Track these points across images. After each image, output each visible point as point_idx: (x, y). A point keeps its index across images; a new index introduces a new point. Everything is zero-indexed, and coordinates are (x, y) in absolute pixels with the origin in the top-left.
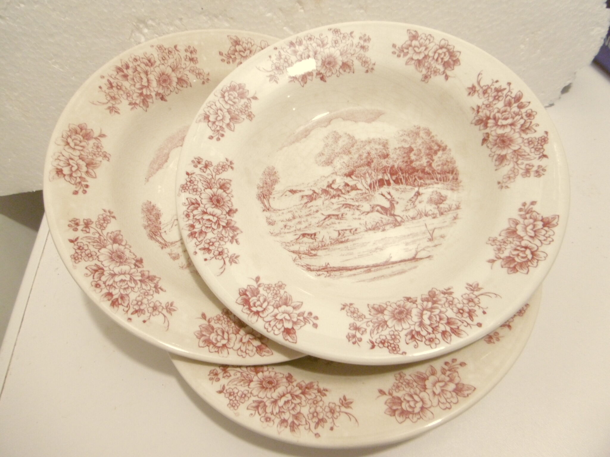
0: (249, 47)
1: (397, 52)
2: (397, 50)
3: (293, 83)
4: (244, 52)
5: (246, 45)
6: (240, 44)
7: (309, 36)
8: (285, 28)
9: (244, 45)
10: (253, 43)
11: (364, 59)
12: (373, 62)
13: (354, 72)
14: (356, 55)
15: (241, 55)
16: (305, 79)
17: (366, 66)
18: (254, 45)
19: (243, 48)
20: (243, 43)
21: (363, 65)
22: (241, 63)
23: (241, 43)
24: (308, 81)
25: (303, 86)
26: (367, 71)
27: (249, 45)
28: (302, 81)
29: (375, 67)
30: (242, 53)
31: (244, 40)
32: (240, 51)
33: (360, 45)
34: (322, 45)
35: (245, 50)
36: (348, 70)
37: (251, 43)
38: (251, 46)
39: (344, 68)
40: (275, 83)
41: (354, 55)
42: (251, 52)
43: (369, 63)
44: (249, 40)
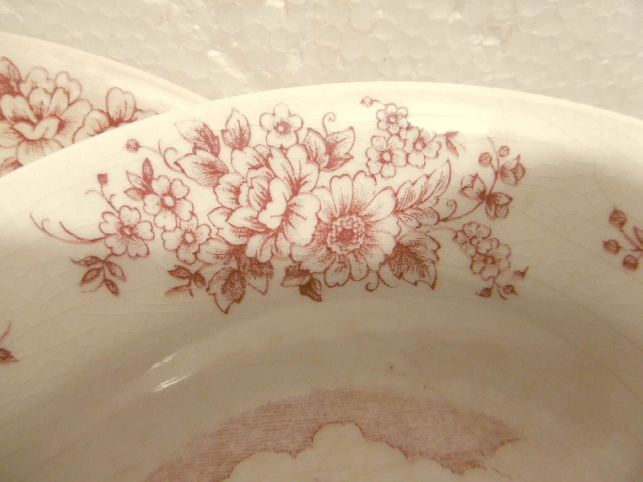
0: (57, 108)
1: (627, 248)
2: (627, 237)
3: (184, 297)
4: (34, 125)
5: (46, 100)
6: (20, 94)
7: (282, 114)
8: (213, 53)
9: (38, 98)
10: (75, 94)
11: (484, 247)
12: (518, 264)
13: (433, 286)
14: (456, 225)
15: (21, 135)
16: (238, 285)
17: (486, 274)
18: (77, 100)
19: (31, 108)
20: (35, 87)
21: (477, 267)
22: (17, 164)
23: (25, 88)
24: (250, 295)
25: (226, 312)
26: (486, 293)
27: (60, 100)
28: (224, 291)
29: (520, 285)
30: (23, 128)
31: (38, 77)
32: (17, 119)
33: (478, 185)
34: (327, 158)
35: (40, 117)
36: (412, 276)
37: (68, 94)
38: (64, 105)
39: (400, 263)
40: (104, 290)
41: (448, 224)
42: (62, 126)
43: (503, 265)
44: (62, 81)
